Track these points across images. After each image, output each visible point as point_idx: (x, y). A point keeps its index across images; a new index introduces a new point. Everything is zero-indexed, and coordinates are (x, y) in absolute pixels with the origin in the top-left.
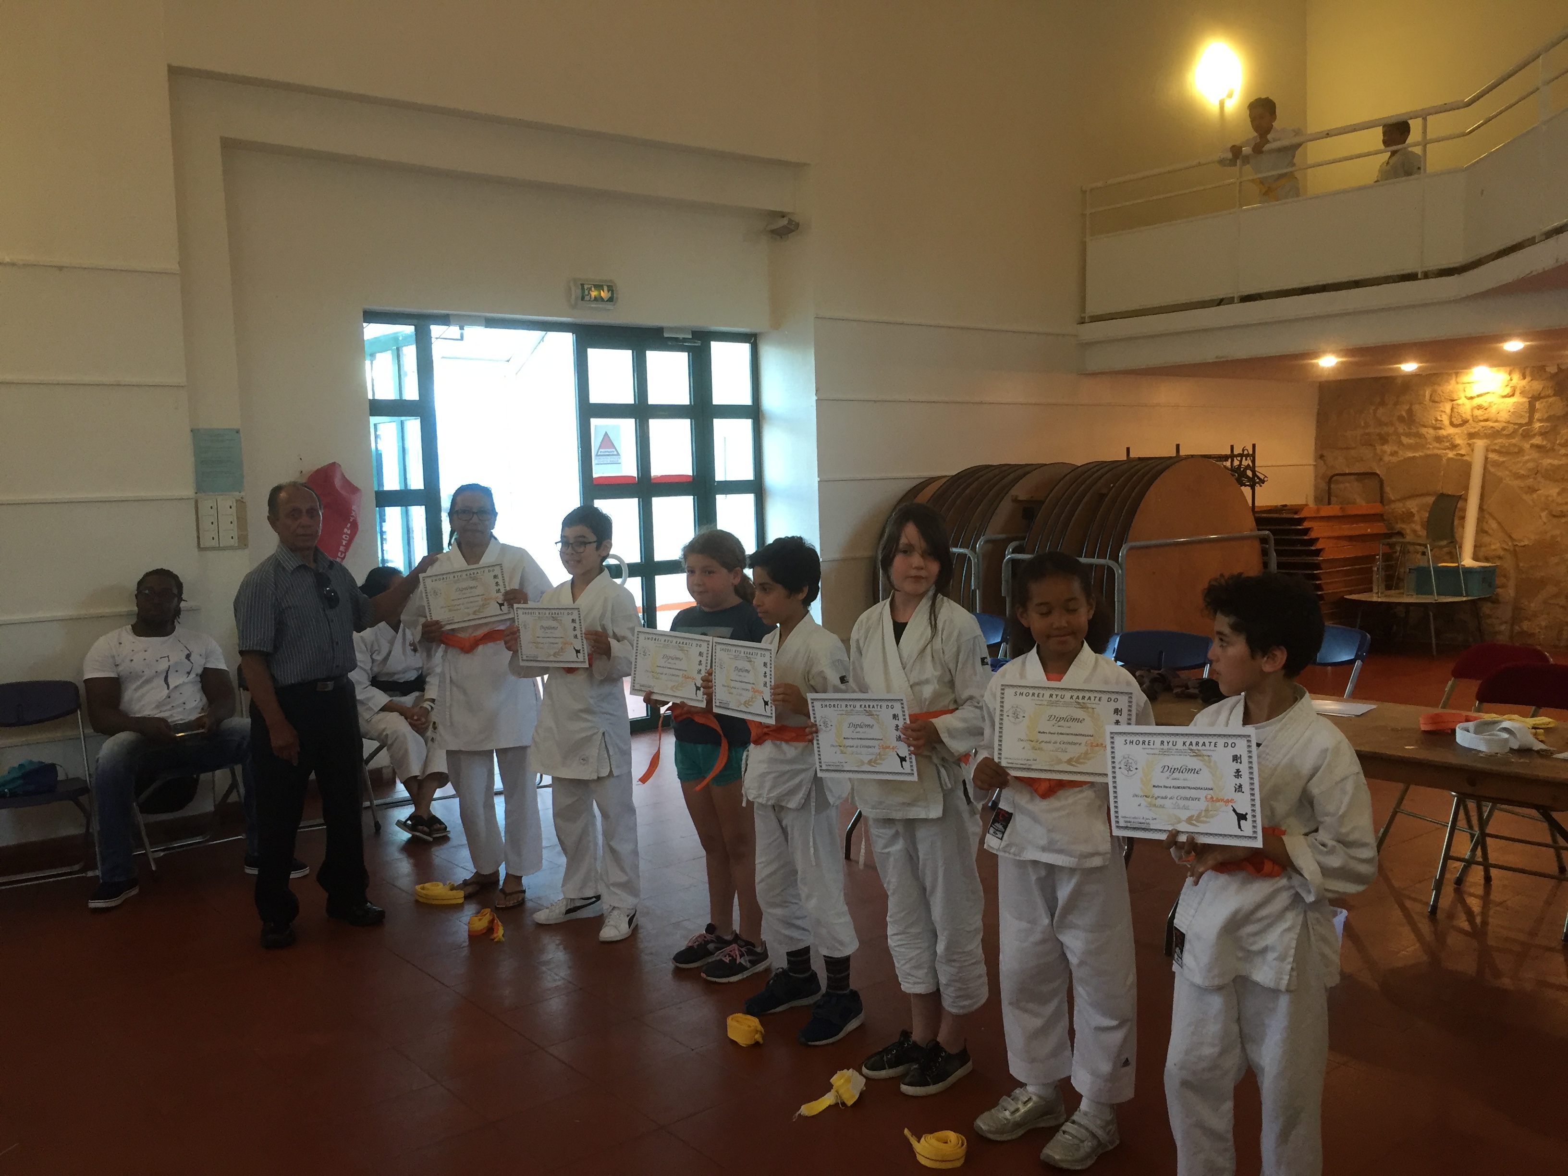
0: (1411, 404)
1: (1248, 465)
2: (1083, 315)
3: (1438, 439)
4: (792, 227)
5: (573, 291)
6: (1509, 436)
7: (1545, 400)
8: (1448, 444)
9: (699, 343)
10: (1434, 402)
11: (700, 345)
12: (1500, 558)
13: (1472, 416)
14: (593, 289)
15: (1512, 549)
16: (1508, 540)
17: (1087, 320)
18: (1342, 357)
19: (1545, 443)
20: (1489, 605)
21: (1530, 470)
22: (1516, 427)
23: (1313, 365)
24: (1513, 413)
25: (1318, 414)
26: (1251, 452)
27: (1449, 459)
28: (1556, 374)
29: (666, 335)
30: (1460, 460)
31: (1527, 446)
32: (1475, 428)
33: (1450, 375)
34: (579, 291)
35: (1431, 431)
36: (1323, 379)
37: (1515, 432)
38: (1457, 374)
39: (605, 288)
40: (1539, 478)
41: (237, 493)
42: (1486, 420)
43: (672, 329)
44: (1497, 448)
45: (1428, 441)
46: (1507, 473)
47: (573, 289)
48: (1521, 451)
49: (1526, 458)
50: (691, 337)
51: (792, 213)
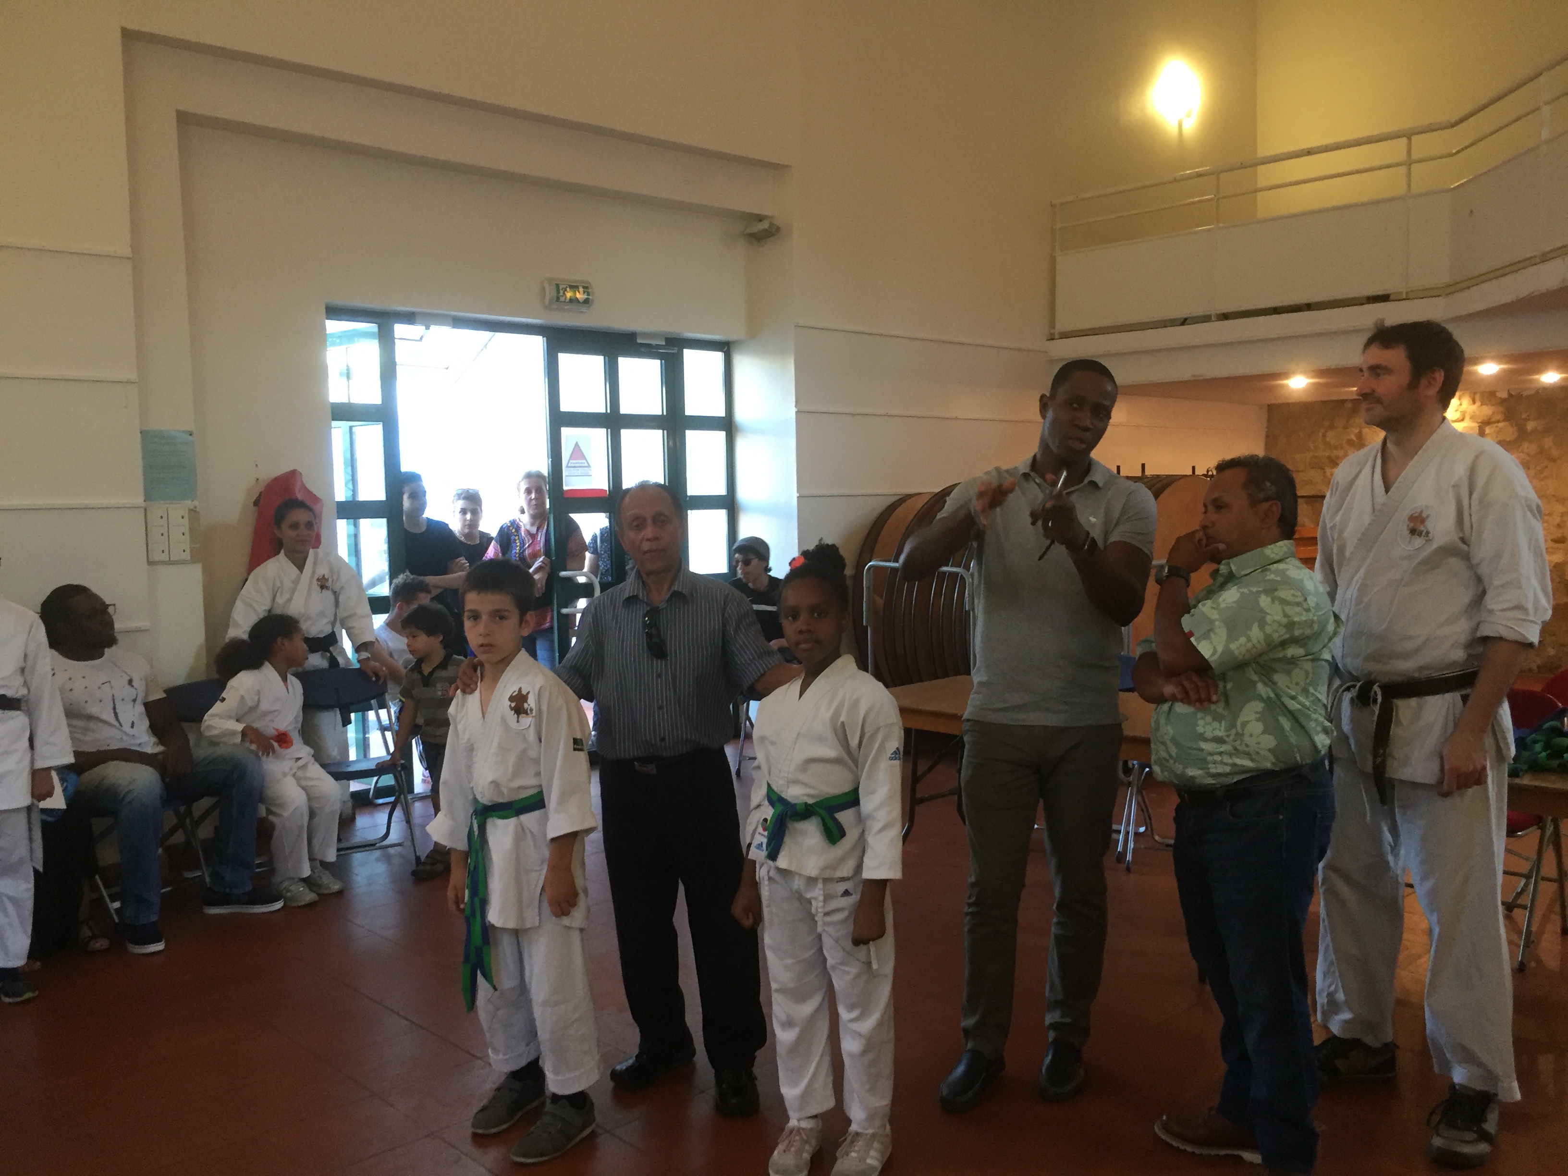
2: (1052, 331)
4: (773, 231)
5: (547, 295)
7: (1496, 424)
9: (675, 350)
11: (672, 352)
14: (568, 289)
17: (1056, 337)
18: (1313, 377)
23: (1283, 386)
25: (1267, 437)
28: (1506, 399)
29: (639, 341)
34: (554, 293)
36: (1292, 401)
39: (581, 289)
41: (189, 502)
43: (646, 335)
47: (547, 289)
50: (664, 343)
51: (772, 217)
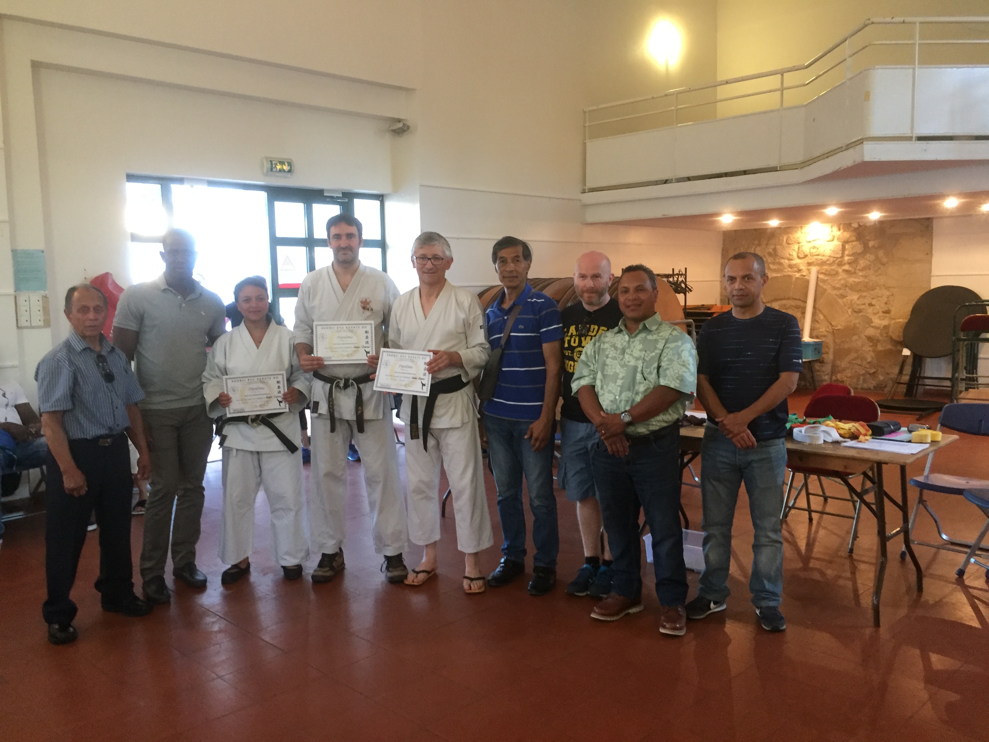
0: (775, 245)
1: (682, 281)
2: (584, 188)
3: (790, 266)
4: (405, 128)
5: (265, 167)
6: (831, 265)
7: (850, 243)
8: (796, 269)
9: (346, 200)
10: (789, 244)
11: (347, 201)
12: (825, 336)
13: (810, 252)
14: (278, 164)
15: (831, 331)
16: (829, 325)
17: (587, 191)
18: (736, 216)
19: (850, 269)
20: (819, 364)
21: (842, 285)
22: (835, 259)
23: (718, 221)
24: (833, 251)
25: (723, 250)
26: (684, 273)
27: (797, 278)
28: (857, 228)
29: (325, 194)
30: (802, 279)
31: (840, 270)
32: (811, 259)
33: (797, 228)
34: (269, 165)
35: (787, 261)
36: (724, 230)
37: (834, 262)
38: (801, 227)
39: (286, 164)
40: (847, 290)
41: (43, 292)
42: (818, 255)
43: (330, 191)
44: (824, 271)
45: (786, 266)
46: (829, 286)
47: (265, 163)
48: (837, 273)
49: (839, 278)
50: (341, 196)
51: (406, 120)
